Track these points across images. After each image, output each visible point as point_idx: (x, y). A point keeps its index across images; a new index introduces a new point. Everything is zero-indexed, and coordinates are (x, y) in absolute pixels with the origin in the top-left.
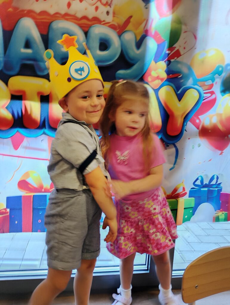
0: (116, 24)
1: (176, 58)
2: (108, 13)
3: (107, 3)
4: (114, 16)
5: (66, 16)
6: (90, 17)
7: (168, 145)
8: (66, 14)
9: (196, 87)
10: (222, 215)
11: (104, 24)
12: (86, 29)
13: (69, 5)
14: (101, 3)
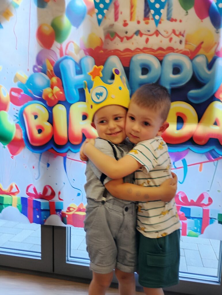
0: (188, 50)
2: (181, 42)
3: (180, 33)
4: (186, 44)
5: (145, 50)
6: (165, 47)
8: (145, 48)
11: (177, 52)
12: (161, 58)
13: (147, 41)
14: (175, 34)
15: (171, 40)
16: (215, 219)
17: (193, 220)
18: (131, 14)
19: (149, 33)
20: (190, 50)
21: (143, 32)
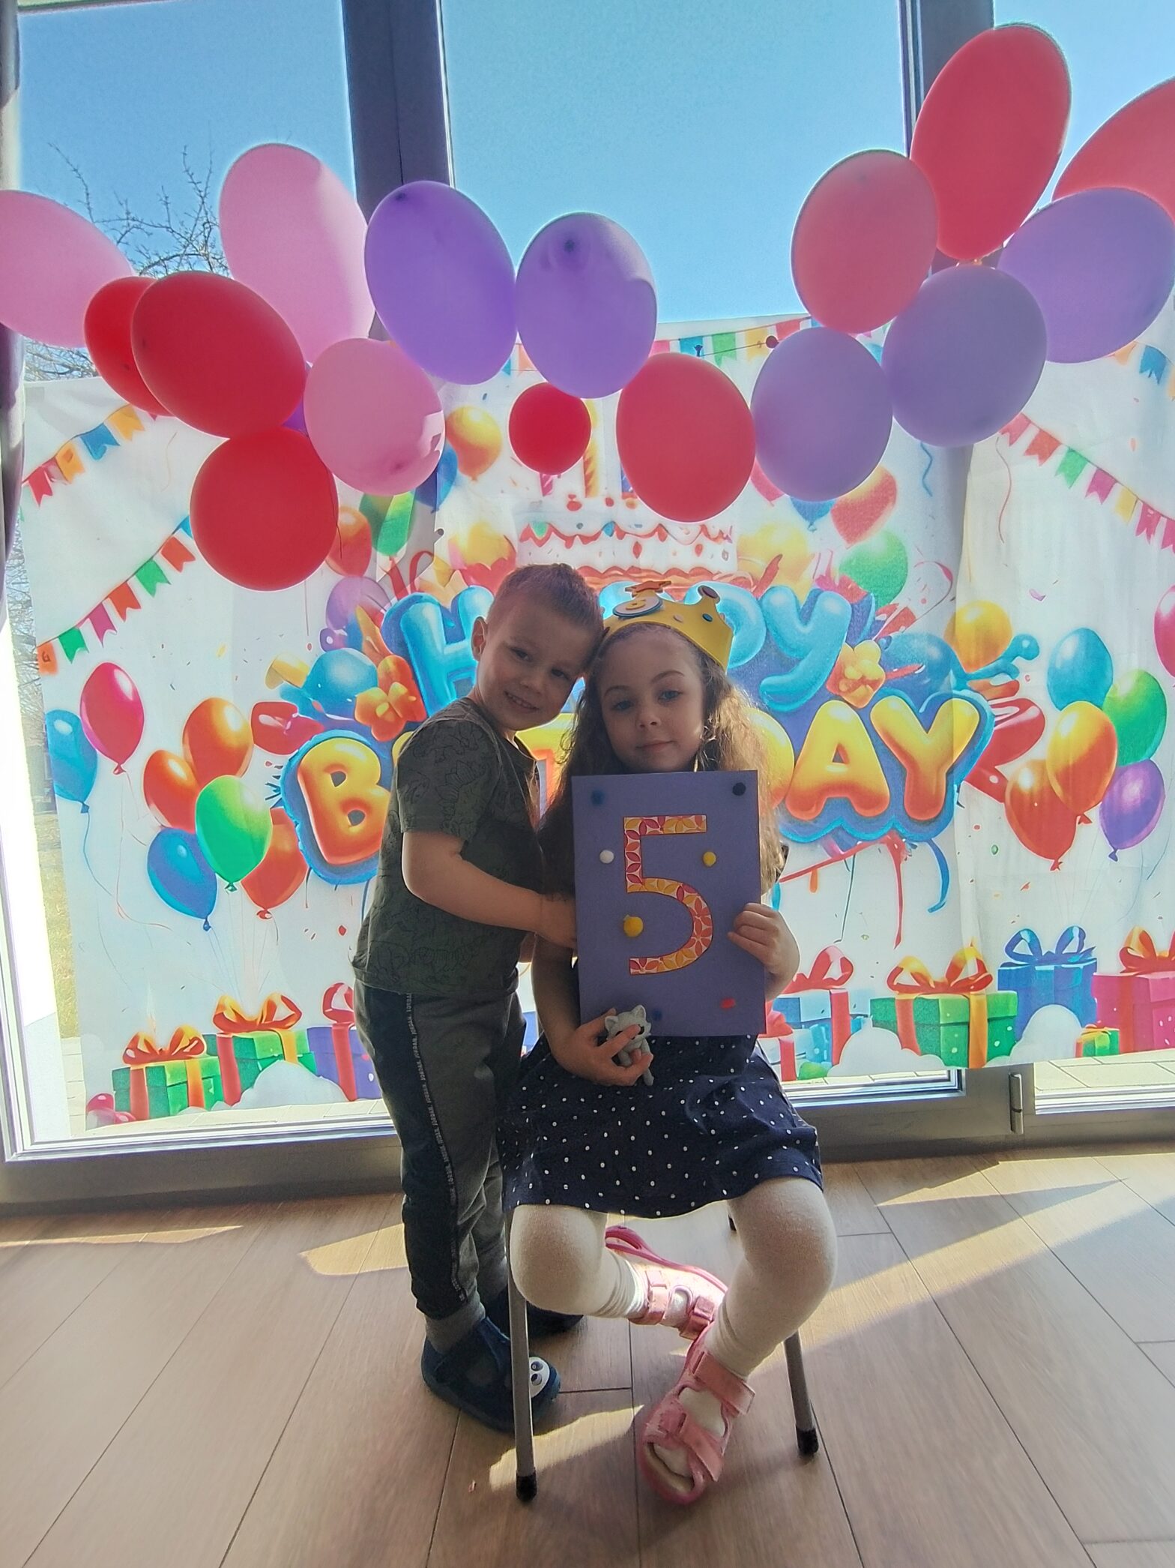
0: (748, 575)
1: (902, 628)
2: (725, 554)
3: (721, 533)
4: (739, 560)
5: (633, 573)
6: (687, 568)
7: (915, 844)
8: (633, 570)
9: (966, 693)
10: (1103, 1037)
11: (720, 578)
13: (637, 550)
14: (708, 535)
15: (699, 549)
16: (866, 1016)
17: (808, 1030)
18: (587, 478)
19: (640, 531)
20: (750, 573)
21: (623, 526)
